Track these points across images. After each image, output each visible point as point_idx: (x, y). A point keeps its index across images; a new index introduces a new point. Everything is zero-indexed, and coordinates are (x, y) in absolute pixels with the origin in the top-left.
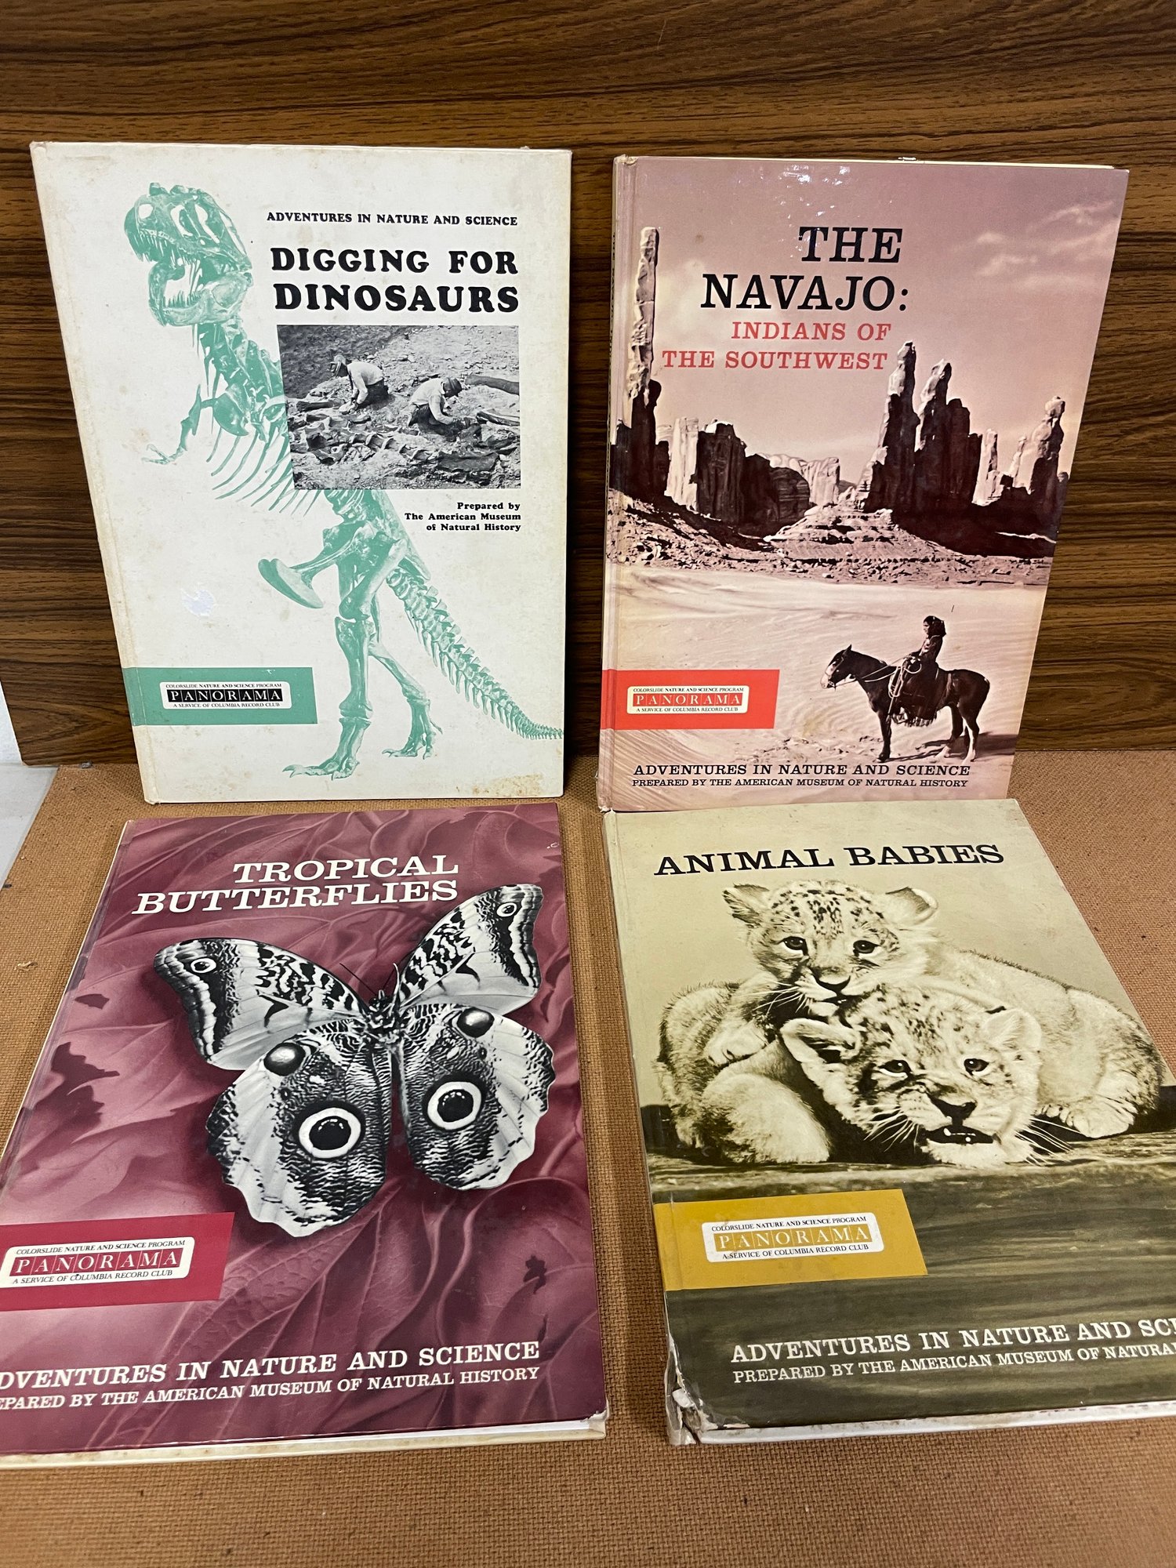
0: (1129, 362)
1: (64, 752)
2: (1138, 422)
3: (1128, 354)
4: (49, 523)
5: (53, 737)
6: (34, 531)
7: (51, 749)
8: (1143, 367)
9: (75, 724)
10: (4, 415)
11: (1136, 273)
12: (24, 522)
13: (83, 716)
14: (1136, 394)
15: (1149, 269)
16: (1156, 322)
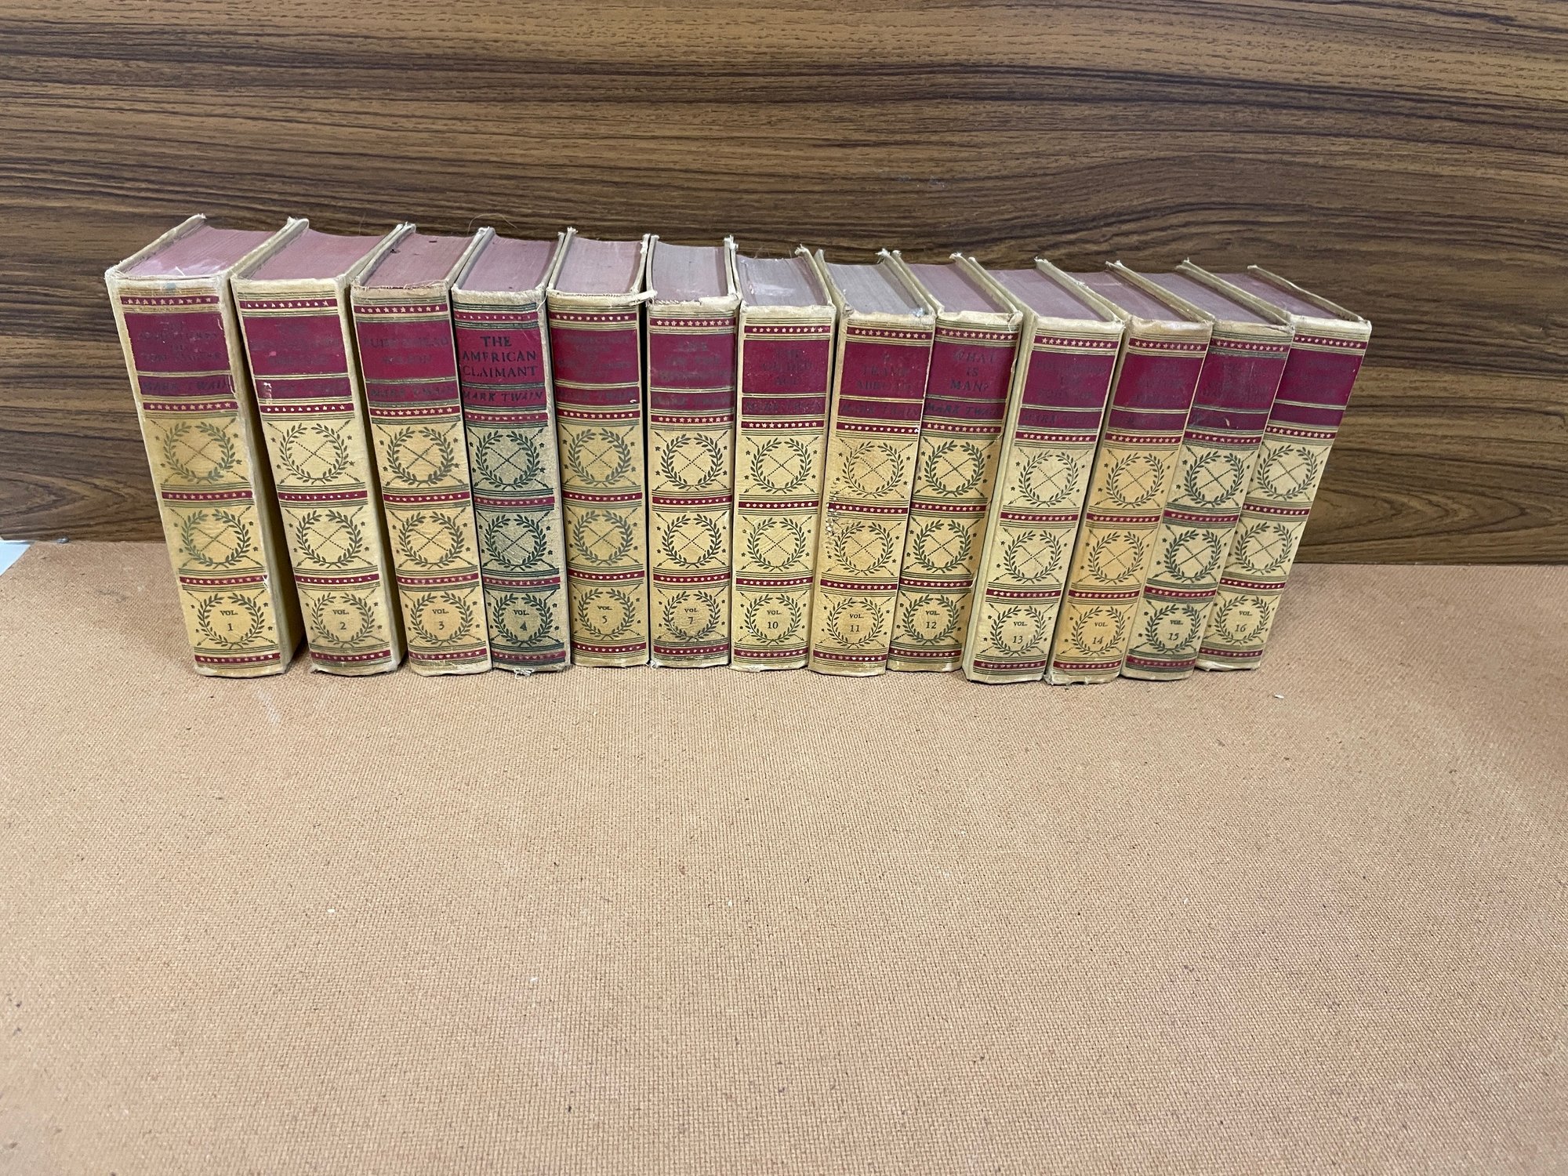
0: (1039, 184)
1: (42, 526)
2: (1053, 239)
3: (1035, 175)
4: (39, 289)
5: (30, 510)
6: (25, 297)
7: (28, 523)
8: (1050, 188)
9: (53, 497)
10: (4, 183)
11: (1034, 102)
12: (15, 288)
13: (62, 489)
14: (1049, 213)
15: (1045, 99)
16: (1057, 148)
